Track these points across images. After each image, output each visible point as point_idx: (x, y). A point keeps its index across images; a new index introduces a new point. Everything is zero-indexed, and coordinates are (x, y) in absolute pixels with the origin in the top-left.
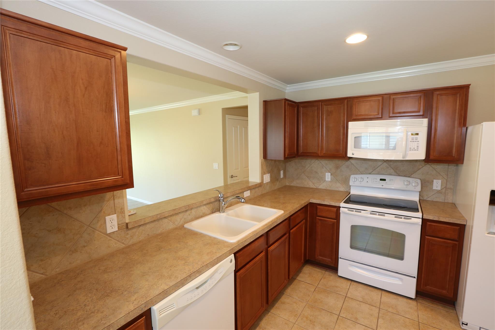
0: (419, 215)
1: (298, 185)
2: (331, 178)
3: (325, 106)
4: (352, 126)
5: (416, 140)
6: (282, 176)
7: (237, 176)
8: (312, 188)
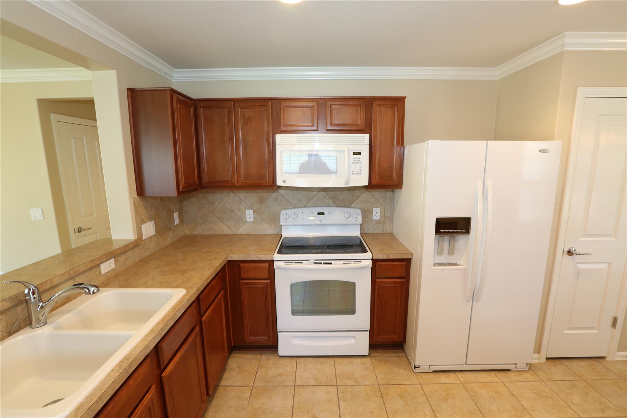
0: (368, 255)
1: (206, 233)
2: (254, 217)
3: (239, 109)
4: (281, 140)
5: (359, 162)
6: (177, 221)
7: (91, 228)
8: (227, 235)
